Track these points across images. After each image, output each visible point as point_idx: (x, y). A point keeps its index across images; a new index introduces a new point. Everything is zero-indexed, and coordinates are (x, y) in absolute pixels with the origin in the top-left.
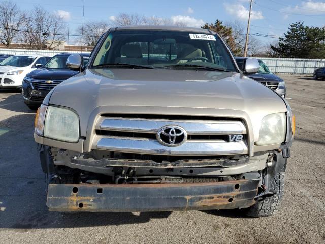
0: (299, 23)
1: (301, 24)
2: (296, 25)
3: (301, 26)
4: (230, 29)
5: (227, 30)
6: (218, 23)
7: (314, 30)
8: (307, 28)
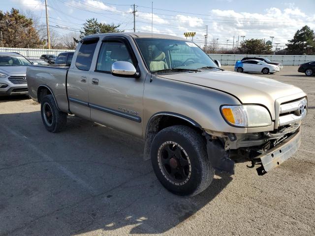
0: (94, 20)
1: (95, 20)
2: (91, 21)
3: (95, 22)
4: (31, 20)
5: (27, 20)
6: (15, 12)
7: (107, 27)
8: (101, 24)
